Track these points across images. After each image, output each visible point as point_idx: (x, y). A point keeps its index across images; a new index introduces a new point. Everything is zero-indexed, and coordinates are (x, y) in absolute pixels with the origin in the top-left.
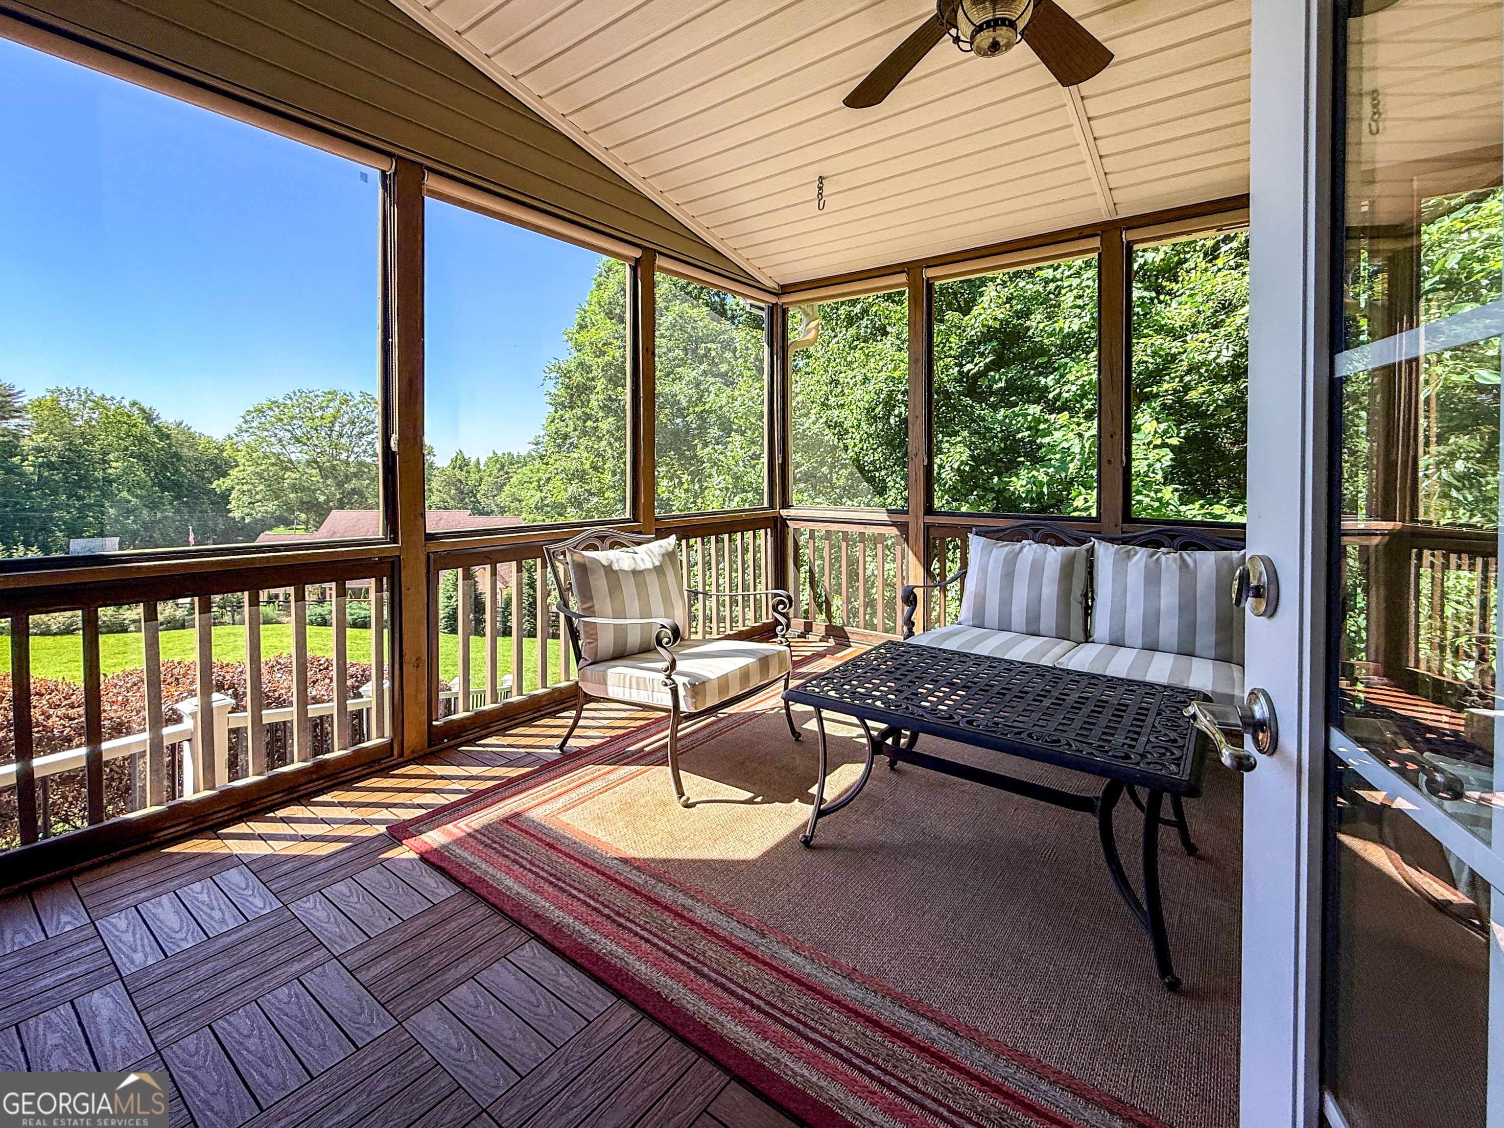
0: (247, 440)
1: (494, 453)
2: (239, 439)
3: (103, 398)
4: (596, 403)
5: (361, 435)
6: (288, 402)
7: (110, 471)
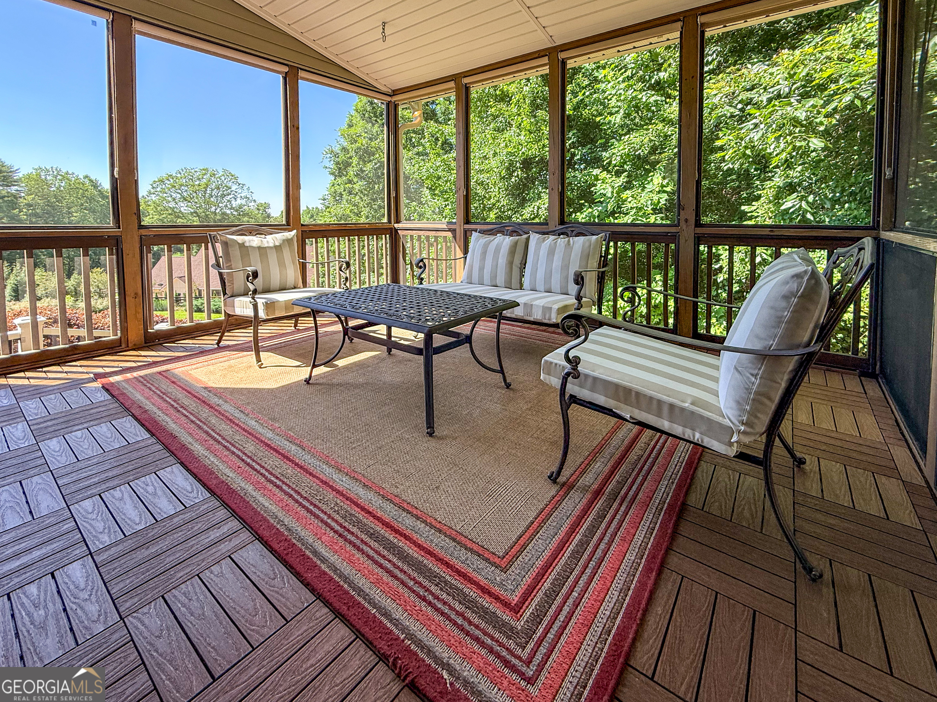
0: (154, 199)
1: (307, 207)
2: (149, 198)
3: (67, 173)
4: (352, 173)
5: (223, 196)
6: (179, 175)
7: (72, 218)
